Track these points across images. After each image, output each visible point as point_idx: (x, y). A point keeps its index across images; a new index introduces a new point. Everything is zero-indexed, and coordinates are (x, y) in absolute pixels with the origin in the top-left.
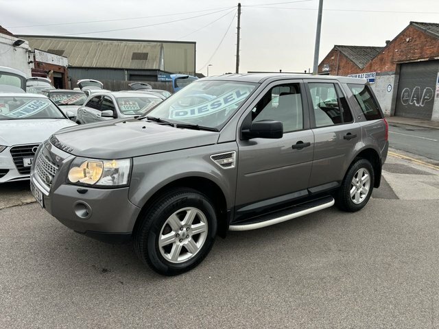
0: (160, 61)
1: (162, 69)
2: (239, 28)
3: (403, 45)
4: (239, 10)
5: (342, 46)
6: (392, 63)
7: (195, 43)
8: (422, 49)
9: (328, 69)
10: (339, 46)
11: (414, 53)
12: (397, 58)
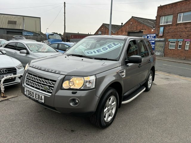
0: (23, 25)
1: (24, 29)
2: (65, 13)
3: (129, 25)
4: (65, 5)
5: (106, 24)
6: (126, 32)
7: (40, 18)
8: (136, 27)
9: (100, 33)
10: (105, 24)
11: (134, 28)
12: (128, 30)
